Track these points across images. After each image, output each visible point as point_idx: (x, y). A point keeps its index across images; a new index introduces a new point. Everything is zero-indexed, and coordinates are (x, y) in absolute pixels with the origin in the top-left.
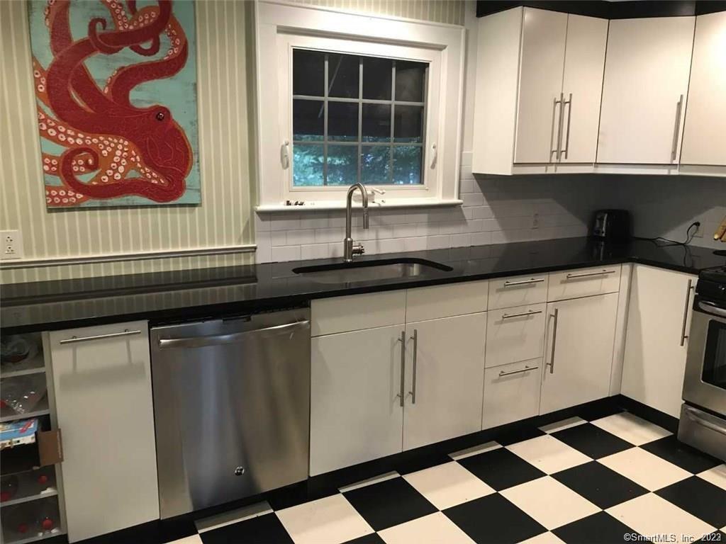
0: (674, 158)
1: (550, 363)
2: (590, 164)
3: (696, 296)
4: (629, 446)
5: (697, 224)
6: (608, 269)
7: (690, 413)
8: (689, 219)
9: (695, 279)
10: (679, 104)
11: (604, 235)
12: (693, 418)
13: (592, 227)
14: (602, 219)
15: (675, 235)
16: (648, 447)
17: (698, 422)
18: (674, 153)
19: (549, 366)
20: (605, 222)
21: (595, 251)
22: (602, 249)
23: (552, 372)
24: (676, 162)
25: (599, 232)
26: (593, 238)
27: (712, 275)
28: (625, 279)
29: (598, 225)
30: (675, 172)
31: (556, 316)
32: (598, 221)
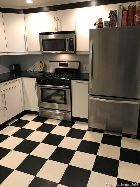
0: (26, 50)
1: (5, 107)
2: (6, 53)
3: (37, 83)
4: (29, 121)
5: (35, 66)
6: (16, 80)
7: (41, 110)
8: (33, 65)
9: (36, 79)
10: (25, 37)
11: (14, 71)
12: (41, 111)
13: (10, 69)
14: (13, 67)
15: (30, 69)
16: (33, 120)
17: (42, 111)
18: (26, 49)
19: (5, 108)
20: (14, 68)
21: (13, 75)
22: (14, 75)
23: (6, 109)
24: (27, 51)
25: (12, 71)
26: (11, 72)
27: (39, 78)
28: (21, 82)
29: (12, 69)
30: (27, 54)
31: (4, 95)
32: (12, 68)
